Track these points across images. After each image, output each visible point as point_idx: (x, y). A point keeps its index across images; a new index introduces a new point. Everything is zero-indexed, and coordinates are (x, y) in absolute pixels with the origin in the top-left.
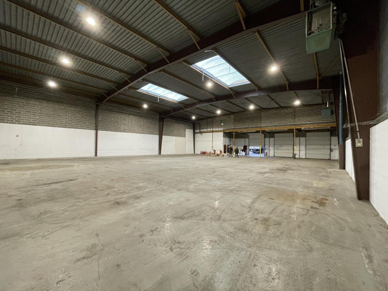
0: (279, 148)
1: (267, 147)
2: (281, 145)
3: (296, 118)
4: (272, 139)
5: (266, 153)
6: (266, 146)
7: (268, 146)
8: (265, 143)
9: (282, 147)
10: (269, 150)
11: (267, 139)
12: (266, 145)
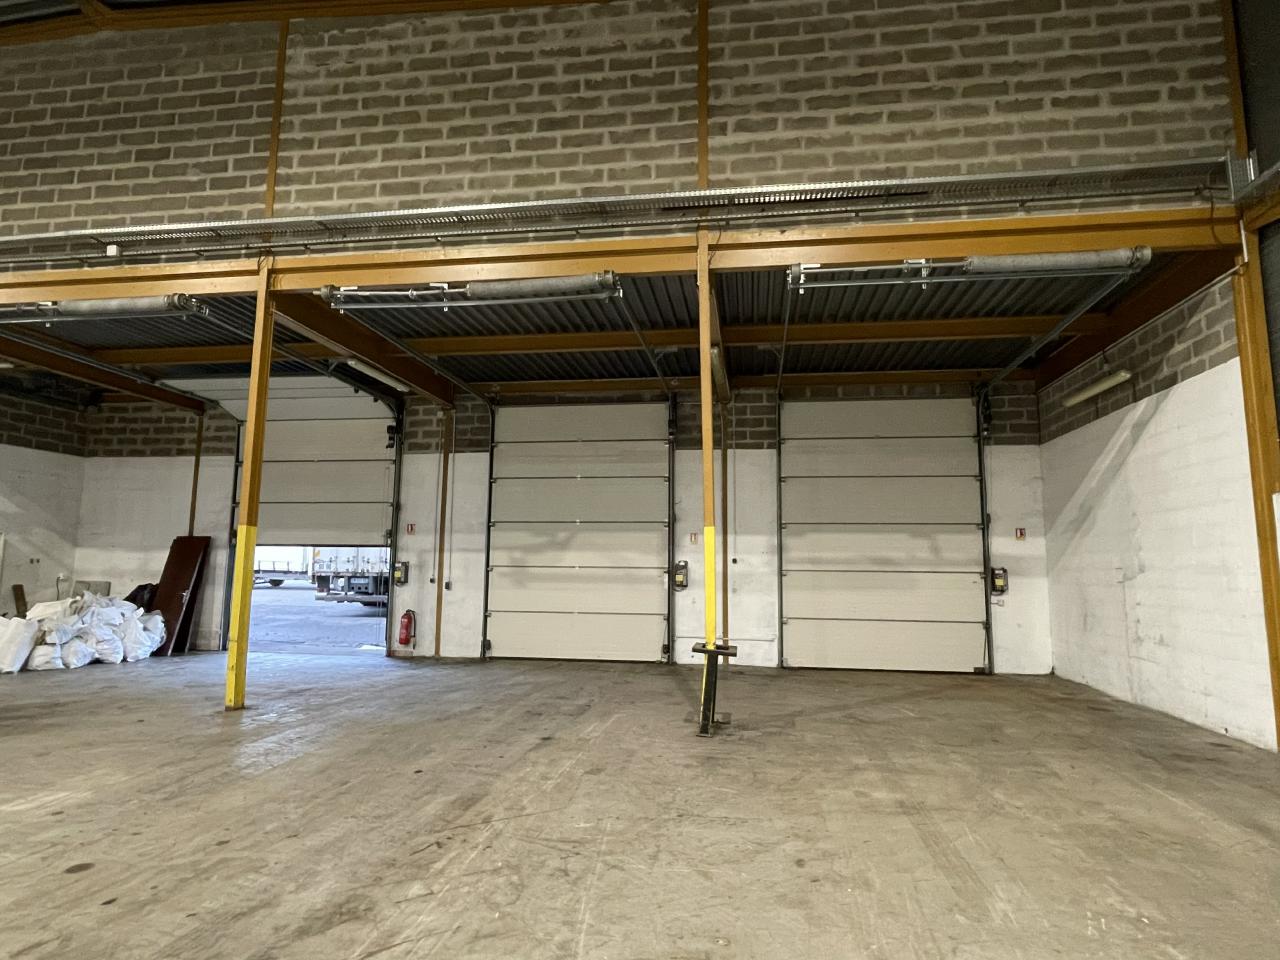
0: (533, 559)
1: (421, 553)
2: (557, 528)
3: (722, 129)
4: (470, 466)
5: (410, 617)
6: (404, 540)
7: (428, 541)
8: (397, 507)
9: (564, 546)
10: (443, 585)
11: (422, 467)
12: (411, 529)
